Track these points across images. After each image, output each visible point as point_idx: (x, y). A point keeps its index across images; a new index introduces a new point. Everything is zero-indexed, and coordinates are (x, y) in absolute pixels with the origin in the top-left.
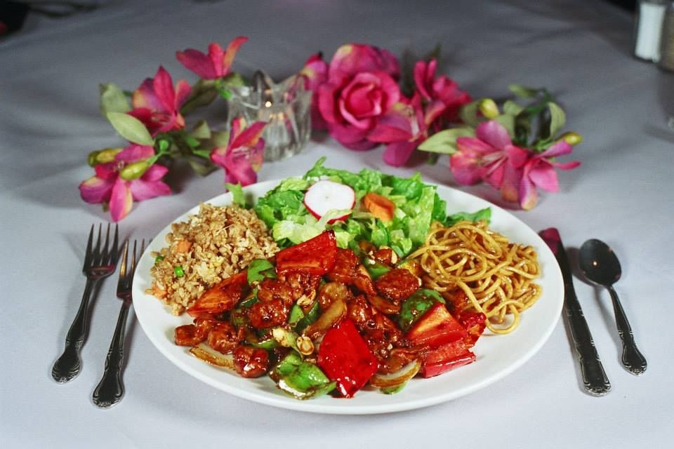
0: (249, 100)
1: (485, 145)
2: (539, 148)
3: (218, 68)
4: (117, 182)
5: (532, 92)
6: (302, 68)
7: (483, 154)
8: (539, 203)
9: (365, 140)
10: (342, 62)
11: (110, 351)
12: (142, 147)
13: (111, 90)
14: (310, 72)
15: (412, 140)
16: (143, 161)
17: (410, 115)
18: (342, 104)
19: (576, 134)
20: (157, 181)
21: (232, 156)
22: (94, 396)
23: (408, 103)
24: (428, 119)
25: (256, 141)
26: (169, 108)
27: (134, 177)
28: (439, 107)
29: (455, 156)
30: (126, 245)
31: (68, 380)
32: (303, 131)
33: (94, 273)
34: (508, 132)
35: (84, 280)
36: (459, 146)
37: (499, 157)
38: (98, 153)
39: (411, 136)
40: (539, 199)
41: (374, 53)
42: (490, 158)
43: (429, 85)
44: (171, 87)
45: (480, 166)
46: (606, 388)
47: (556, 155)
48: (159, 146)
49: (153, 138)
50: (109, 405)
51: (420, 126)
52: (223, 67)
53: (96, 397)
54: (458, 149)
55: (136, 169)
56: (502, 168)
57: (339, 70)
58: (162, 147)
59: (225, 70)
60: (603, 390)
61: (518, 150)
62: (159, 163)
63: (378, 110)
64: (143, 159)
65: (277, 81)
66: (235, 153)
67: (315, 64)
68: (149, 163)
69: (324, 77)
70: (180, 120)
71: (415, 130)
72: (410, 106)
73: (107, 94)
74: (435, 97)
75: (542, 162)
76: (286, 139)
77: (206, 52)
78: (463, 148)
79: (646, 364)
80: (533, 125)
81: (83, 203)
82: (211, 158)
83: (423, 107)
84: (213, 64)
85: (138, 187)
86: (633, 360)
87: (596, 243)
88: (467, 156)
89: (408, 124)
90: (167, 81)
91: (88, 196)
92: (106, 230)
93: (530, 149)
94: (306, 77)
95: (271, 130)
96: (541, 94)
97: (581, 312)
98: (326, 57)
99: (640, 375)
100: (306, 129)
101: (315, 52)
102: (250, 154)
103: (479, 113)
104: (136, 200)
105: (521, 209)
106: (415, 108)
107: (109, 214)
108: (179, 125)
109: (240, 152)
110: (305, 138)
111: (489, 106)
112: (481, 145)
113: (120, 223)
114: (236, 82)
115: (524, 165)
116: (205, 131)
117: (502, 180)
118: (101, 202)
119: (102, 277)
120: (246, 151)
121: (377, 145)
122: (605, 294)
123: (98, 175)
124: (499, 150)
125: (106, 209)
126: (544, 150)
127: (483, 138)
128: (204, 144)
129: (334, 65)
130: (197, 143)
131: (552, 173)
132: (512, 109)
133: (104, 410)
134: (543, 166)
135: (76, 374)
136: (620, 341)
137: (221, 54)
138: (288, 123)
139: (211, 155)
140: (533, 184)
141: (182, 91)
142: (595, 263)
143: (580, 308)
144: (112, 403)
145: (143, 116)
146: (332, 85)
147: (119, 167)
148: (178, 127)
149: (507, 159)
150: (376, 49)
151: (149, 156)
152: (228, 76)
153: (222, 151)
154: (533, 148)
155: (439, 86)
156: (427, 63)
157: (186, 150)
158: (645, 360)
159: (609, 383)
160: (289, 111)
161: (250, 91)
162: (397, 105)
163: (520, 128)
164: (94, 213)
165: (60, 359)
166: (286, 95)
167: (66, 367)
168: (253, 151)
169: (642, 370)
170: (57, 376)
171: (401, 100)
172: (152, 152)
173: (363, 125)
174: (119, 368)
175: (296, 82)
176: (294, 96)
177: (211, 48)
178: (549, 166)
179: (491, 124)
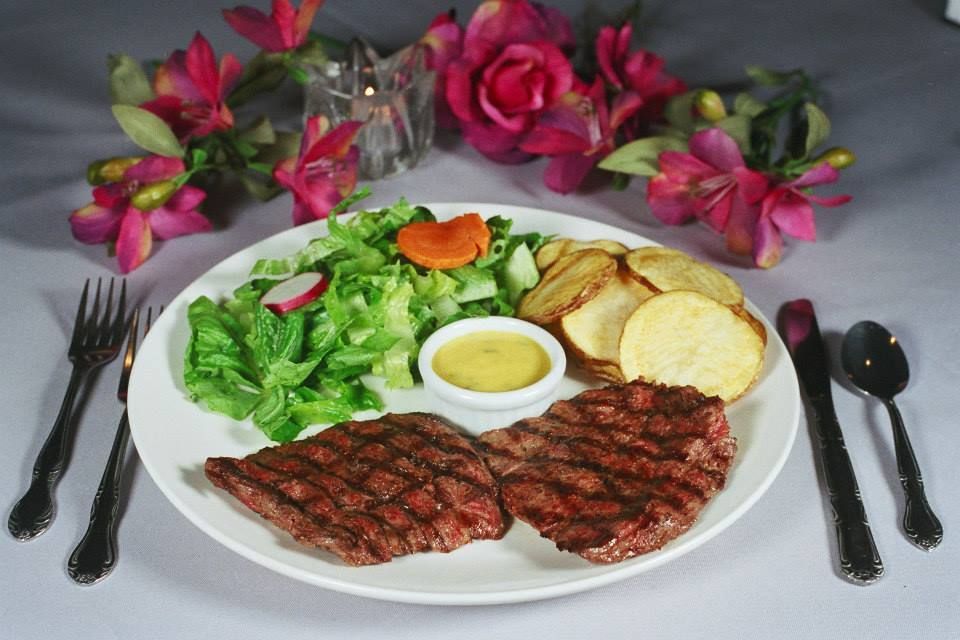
0: (339, 84)
1: (703, 165)
2: (789, 172)
3: (287, 35)
4: (129, 210)
5: (781, 77)
6: (423, 35)
7: (700, 178)
8: (784, 258)
9: (515, 149)
10: (485, 25)
11: (100, 489)
12: (164, 159)
13: (126, 67)
14: (435, 40)
15: (588, 154)
16: (169, 180)
17: (587, 113)
18: (483, 91)
19: (845, 152)
20: (190, 211)
21: (306, 173)
22: (70, 564)
23: (585, 94)
24: (615, 120)
25: (345, 150)
26: (208, 96)
27: (153, 204)
28: (632, 102)
29: (655, 180)
30: (136, 316)
31: (33, 535)
32: (421, 132)
33: (87, 358)
34: (739, 145)
35: (68, 369)
36: (662, 164)
37: (725, 184)
38: (103, 163)
39: (588, 146)
40: (785, 249)
41: (534, 13)
42: (710, 185)
43: (619, 63)
44: (213, 65)
45: (692, 196)
46: (876, 571)
47: (813, 185)
48: (192, 158)
49: (182, 146)
50: (93, 580)
51: (602, 131)
52: (294, 33)
53: (74, 566)
54: (660, 169)
55: (155, 194)
56: (728, 199)
57: (480, 39)
58: (196, 160)
59: (298, 38)
60: (872, 576)
61: (753, 175)
62: (194, 183)
63: (538, 101)
64: (167, 177)
65: (385, 52)
66: (311, 169)
67: (443, 29)
68: (176, 184)
69: (456, 48)
70: (227, 116)
71: (596, 135)
72: (587, 99)
73: (120, 71)
74: (629, 86)
75: (790, 194)
76: (394, 146)
77: (268, 12)
78: (668, 167)
79: (941, 533)
80: (781, 132)
81: (78, 243)
82: (274, 176)
83: (608, 99)
84: (279, 30)
85: (160, 219)
86: (922, 525)
87: (871, 327)
88: (675, 181)
89: (584, 126)
90: (206, 56)
91: (83, 233)
92: (108, 287)
93: (773, 172)
94: (428, 48)
95: (372, 132)
96: (796, 78)
97: (843, 443)
98: (459, 18)
99: (931, 550)
100: (426, 130)
101: (446, 10)
102: (335, 171)
103: (697, 113)
104: (158, 239)
105: (756, 266)
106: (595, 102)
107: (115, 260)
108: (225, 123)
109: (319, 167)
110: (424, 143)
111: (712, 102)
112: (699, 166)
113: (131, 277)
114: (317, 57)
115: (762, 199)
116: (266, 134)
117: (728, 217)
118: (103, 242)
119: (97, 365)
120: (327, 167)
121: (534, 157)
122: (882, 412)
123: (99, 202)
124: (723, 172)
125: (112, 252)
126: (797, 176)
127: (700, 154)
128: (265, 153)
129: (472, 30)
130: (253, 152)
131: (807, 211)
132: (748, 106)
133: (85, 588)
134: (792, 200)
135: (46, 526)
136: (902, 492)
137: (292, 13)
138: (397, 120)
139: (273, 171)
140: (776, 228)
141: (230, 72)
142: (868, 363)
143: (841, 436)
144: (98, 577)
145: (166, 110)
146: (468, 62)
147: (130, 189)
148: (223, 126)
149: (734, 189)
150: (538, 7)
151: (177, 174)
152: (303, 48)
153: (290, 167)
154: (778, 170)
155: (634, 66)
156: (618, 30)
157: (237, 161)
158: (939, 526)
159: (880, 563)
160: (400, 103)
161: (341, 69)
162: (569, 96)
163: (757, 136)
164: (93, 258)
165: (22, 501)
166: (397, 76)
167: (30, 515)
168: (339, 167)
169: (936, 542)
170: (16, 529)
171: (574, 88)
172: (181, 167)
173: (514, 125)
174: (111, 519)
175: (412, 56)
176: (409, 78)
177: (276, 6)
178: (803, 201)
179: (714, 132)
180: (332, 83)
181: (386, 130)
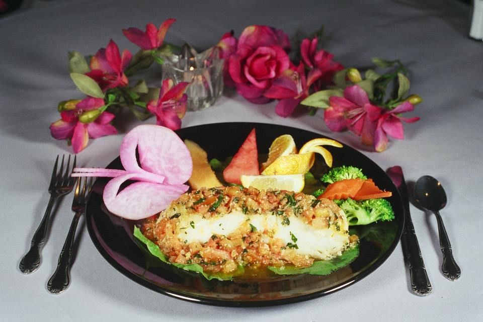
0: (178, 65)
2: (390, 107)
3: (153, 42)
4: (78, 124)
5: (389, 63)
6: (218, 42)
7: (349, 109)
8: (389, 147)
9: (262, 97)
10: (248, 38)
11: (62, 251)
12: (95, 98)
13: (76, 57)
14: (224, 45)
15: (296, 98)
16: (97, 109)
17: (296, 79)
18: (246, 69)
19: (417, 97)
20: (107, 124)
21: (162, 107)
22: (48, 284)
23: (295, 70)
24: (309, 82)
25: (181, 96)
26: (116, 70)
27: (89, 121)
28: (317, 74)
29: (328, 110)
31: (31, 271)
32: (217, 89)
33: (57, 192)
34: (368, 94)
35: (49, 196)
36: (331, 103)
37: (361, 112)
38: (65, 102)
39: (297, 94)
40: (389, 143)
41: (271, 32)
42: (354, 112)
43: (311, 56)
44: (118, 55)
45: (345, 118)
46: (428, 290)
47: (402, 112)
48: (108, 98)
49: (104, 93)
50: (59, 292)
51: (303, 88)
52: (157, 41)
53: (50, 286)
54: (330, 105)
55: (91, 115)
56: (362, 119)
57: (245, 45)
58: (110, 99)
59: (159, 43)
60: (426, 292)
61: (374, 108)
62: (108, 111)
63: (273, 74)
64: (96, 108)
65: (199, 51)
66: (165, 104)
67: (227, 40)
68: (100, 111)
69: (234, 49)
70: (125, 80)
71: (300, 90)
72: (296, 72)
73: (74, 59)
74: (316, 66)
75: (391, 116)
76: (204, 95)
77: (144, 30)
78: (334, 104)
79: (460, 273)
81: (53, 139)
82: (147, 108)
83: (306, 73)
84: (149, 39)
85: (93, 128)
86: (451, 269)
87: (429, 178)
88: (337, 111)
89: (295, 85)
90: (115, 52)
91: (56, 134)
92: (67, 162)
93: (383, 107)
94: (220, 49)
95: (193, 88)
96: (396, 64)
97: (414, 231)
98: (236, 34)
99: (455, 281)
100: (219, 87)
101: (229, 31)
102: (176, 106)
103: (347, 79)
104: (91, 138)
106: (300, 74)
107: (71, 147)
108: (123, 82)
109: (169, 104)
110: (218, 94)
111: (355, 74)
112: (349, 104)
113: (78, 155)
114: (167, 52)
115: (378, 119)
116: (144, 88)
117: (362, 128)
118: (65, 139)
119: (62, 194)
120: (173, 104)
121: (272, 100)
122: (433, 218)
123: (64, 119)
124: (361, 107)
125: (69, 144)
126: (394, 108)
127: (349, 97)
128: (143, 97)
129: (241, 40)
130: (137, 97)
131: (399, 125)
132: (371, 76)
134: (392, 120)
135: (37, 267)
136: (442, 254)
137: (156, 31)
138: (205, 83)
139: (147, 106)
140: (385, 133)
141: (126, 58)
142: (427, 194)
143: (413, 228)
144: (61, 290)
145: (96, 76)
146: (239, 55)
147: (79, 113)
148: (123, 84)
149: (366, 113)
150: (273, 29)
151: (100, 106)
152: (161, 48)
153: (155, 104)
154: (386, 106)
155: (319, 58)
156: (311, 40)
157: (129, 101)
158: (459, 270)
159: (430, 286)
160: (207, 74)
161: (179, 58)
162: (287, 71)
163: (377, 91)
164: (61, 146)
165: (26, 256)
166: (206, 62)
167: (30, 262)
168: (178, 104)
169: (457, 277)
170: (23, 268)
171: (290, 68)
172: (103, 103)
173: (261, 85)
174: (68, 264)
175: (213, 53)
176: (211, 63)
177: (148, 27)
178: (398, 120)
179: (355, 87)
180: (175, 65)
181: (200, 87)
